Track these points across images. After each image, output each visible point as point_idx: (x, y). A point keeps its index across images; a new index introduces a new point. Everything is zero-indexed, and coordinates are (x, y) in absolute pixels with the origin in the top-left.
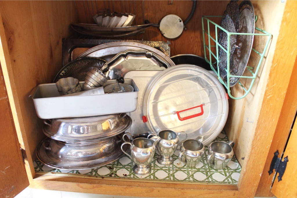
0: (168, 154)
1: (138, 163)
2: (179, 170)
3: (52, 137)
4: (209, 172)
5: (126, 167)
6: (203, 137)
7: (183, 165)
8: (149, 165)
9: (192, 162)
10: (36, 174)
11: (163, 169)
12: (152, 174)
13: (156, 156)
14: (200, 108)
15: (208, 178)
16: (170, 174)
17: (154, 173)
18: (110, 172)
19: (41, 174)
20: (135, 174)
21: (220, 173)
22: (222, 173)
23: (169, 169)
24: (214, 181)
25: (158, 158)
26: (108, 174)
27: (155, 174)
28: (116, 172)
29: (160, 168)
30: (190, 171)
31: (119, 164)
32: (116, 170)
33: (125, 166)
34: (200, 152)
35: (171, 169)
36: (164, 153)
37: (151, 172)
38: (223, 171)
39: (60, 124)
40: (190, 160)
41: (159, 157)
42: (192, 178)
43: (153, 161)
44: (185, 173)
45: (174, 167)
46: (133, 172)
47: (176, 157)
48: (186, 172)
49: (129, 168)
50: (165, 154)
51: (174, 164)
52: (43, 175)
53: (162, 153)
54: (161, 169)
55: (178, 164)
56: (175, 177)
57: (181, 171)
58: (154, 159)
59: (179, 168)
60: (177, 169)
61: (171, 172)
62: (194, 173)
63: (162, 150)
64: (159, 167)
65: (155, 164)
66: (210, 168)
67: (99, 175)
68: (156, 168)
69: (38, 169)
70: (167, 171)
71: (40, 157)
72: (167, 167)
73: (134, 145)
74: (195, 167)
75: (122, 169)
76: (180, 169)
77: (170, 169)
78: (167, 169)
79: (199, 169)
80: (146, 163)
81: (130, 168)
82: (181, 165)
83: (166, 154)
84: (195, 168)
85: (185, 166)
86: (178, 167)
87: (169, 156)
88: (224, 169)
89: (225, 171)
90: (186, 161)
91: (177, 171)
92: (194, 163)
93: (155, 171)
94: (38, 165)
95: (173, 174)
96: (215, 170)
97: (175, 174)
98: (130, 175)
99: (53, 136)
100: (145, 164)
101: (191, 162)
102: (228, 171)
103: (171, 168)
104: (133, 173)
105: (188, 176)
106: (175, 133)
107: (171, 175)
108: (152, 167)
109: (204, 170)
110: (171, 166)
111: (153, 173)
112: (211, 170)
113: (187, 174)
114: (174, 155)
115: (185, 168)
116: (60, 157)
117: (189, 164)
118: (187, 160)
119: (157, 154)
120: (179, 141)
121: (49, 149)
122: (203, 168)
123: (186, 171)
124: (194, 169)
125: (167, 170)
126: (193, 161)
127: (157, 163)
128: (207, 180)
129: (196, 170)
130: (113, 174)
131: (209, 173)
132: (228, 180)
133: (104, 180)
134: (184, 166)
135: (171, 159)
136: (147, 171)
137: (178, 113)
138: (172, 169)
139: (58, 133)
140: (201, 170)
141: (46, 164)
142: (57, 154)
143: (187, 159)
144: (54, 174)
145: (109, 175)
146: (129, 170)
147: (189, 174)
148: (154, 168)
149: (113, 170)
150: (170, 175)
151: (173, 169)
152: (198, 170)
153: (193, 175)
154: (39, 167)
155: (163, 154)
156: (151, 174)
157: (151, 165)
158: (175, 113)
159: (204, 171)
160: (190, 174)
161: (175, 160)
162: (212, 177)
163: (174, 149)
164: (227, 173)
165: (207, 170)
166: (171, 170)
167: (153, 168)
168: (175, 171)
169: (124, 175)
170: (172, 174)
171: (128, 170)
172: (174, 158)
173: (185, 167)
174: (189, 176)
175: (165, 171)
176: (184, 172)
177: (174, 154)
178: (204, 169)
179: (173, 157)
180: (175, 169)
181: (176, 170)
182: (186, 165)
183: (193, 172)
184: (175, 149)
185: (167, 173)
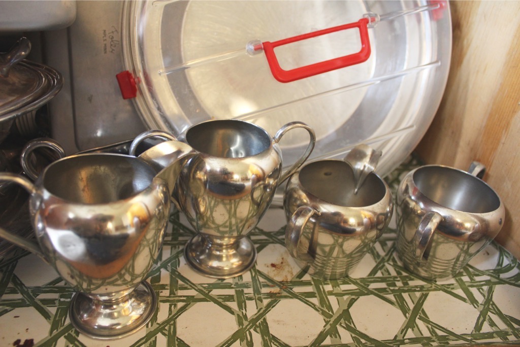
0: (234, 228)
1: (85, 286)
2: (285, 294)
4: (405, 291)
5: (42, 296)
6: (369, 152)
7: (297, 270)
8: (149, 280)
9: (337, 257)
11: (215, 292)
12: (161, 329)
13: (182, 235)
14: (355, 31)
15: (411, 324)
16: (245, 317)
17: (172, 320)
20: (77, 334)
21: (447, 289)
22: (454, 291)
23: (240, 293)
24: (440, 333)
25: (191, 244)
27: (175, 324)
29: (200, 291)
30: (331, 293)
31: (10, 285)
33: (38, 290)
34: (375, 213)
35: (249, 291)
36: (213, 222)
37: (155, 318)
38: (452, 281)
40: (327, 249)
41: (195, 240)
42: (348, 328)
43: (169, 260)
44: (313, 306)
45: (261, 279)
46: (68, 322)
47: (263, 237)
48: (315, 301)
49: (51, 302)
50: (218, 227)
51: (258, 267)
53: (205, 225)
54: (206, 297)
55: (273, 265)
56: (272, 331)
57: (294, 296)
58: (175, 252)
59: (282, 284)
60: (276, 290)
61: (251, 310)
62: (350, 305)
63: (202, 209)
64: (193, 286)
65: (175, 275)
66: (404, 274)
68: (180, 293)
70: (234, 305)
72: (229, 286)
73: (46, 195)
74: (347, 276)
75: (17, 311)
76: (286, 289)
77: (246, 291)
78: (231, 292)
79: (362, 280)
80: (128, 278)
81: (61, 303)
82: (287, 269)
83: (224, 226)
84: (346, 279)
85: (304, 271)
86: (278, 279)
87: (235, 234)
88: (457, 275)
89: (462, 280)
90: (312, 252)
91: (275, 298)
92: (345, 260)
93: (174, 311)
95: (262, 314)
96: (423, 279)
97: (269, 317)
98: (51, 343)
100: (125, 283)
101: (335, 254)
102: (471, 279)
103: (246, 286)
104: (70, 327)
105: (327, 323)
106: (260, 132)
107: (254, 321)
108: (163, 287)
109: (383, 285)
110: (247, 277)
111: (167, 322)
112: (411, 283)
113: (323, 313)
114: (256, 228)
115: (308, 283)
117: (324, 264)
118: (318, 251)
119: (184, 228)
120: (281, 165)
122: (379, 274)
123: (312, 295)
124: (345, 283)
125: (230, 298)
126: (343, 252)
127: (184, 268)
128: (410, 334)
129: (352, 287)
131: (405, 296)
132: (492, 324)
134: (301, 275)
135: (245, 246)
136: (140, 312)
137: (268, 49)
138: (251, 290)
140: (372, 286)
143: (318, 244)
146: (53, 310)
147: (330, 308)
148: (172, 293)
150: (245, 323)
151: (257, 291)
152: (363, 289)
153: (346, 315)
155: (209, 228)
156: (155, 326)
157: (158, 279)
158: (257, 49)
159: (383, 290)
160: (335, 310)
161: (259, 249)
162: (423, 312)
163: (259, 205)
164: (471, 289)
165: (395, 286)
166: (250, 299)
167: (166, 293)
168: (266, 302)
170: (258, 319)
171: (46, 315)
172: (255, 242)
173: (307, 277)
174: (332, 320)
175: (221, 302)
176: (307, 302)
177: (258, 226)
178: (382, 280)
179: (253, 238)
180: (265, 290)
181: (270, 295)
182: (311, 270)
183: (345, 297)
184: (265, 205)
185: (232, 313)
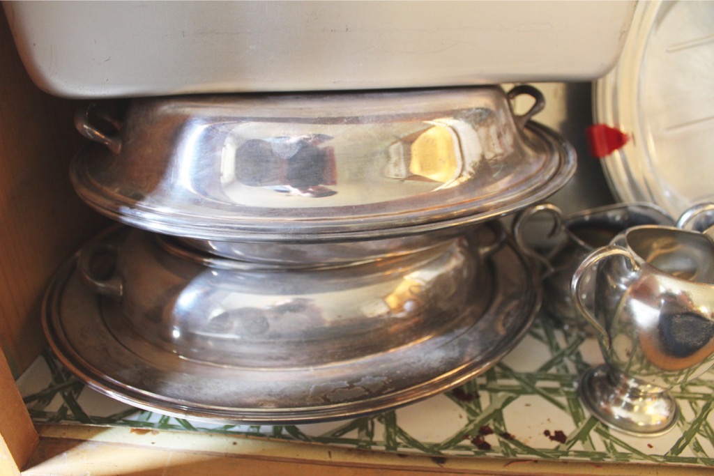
3: (125, 210)
5: (540, 384)
10: (41, 439)
12: (695, 430)
17: (702, 420)
18: (465, 421)
19: (69, 435)
20: (606, 427)
26: (463, 435)
27: (708, 425)
28: (498, 415)
32: (498, 405)
33: (532, 377)
39: (176, 129)
46: (587, 414)
49: (556, 391)
52: (81, 441)
64: (703, 383)
67: (413, 443)
68: (692, 390)
69: (57, 403)
71: (61, 335)
75: (525, 398)
93: (698, 409)
94: (58, 379)
98: (583, 436)
99: (132, 207)
104: (594, 420)
111: (698, 422)
116: (176, 334)
121: (114, 287)
130: (489, 432)
133: (449, 471)
139: (164, 185)
141: (94, 385)
142: (159, 317)
144: (146, 439)
145: (467, 442)
146: (563, 400)
149: (478, 405)
154: (62, 390)
169: (552, 438)
